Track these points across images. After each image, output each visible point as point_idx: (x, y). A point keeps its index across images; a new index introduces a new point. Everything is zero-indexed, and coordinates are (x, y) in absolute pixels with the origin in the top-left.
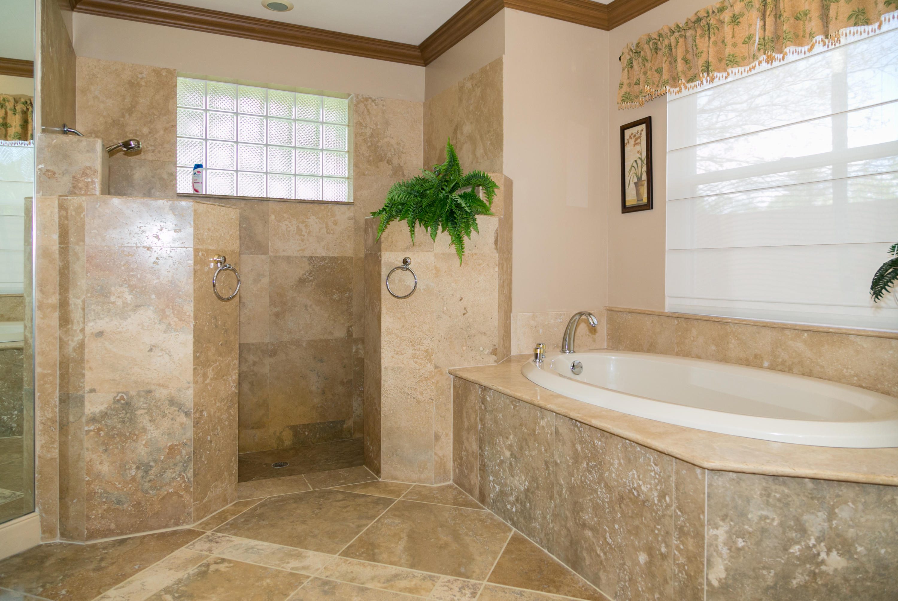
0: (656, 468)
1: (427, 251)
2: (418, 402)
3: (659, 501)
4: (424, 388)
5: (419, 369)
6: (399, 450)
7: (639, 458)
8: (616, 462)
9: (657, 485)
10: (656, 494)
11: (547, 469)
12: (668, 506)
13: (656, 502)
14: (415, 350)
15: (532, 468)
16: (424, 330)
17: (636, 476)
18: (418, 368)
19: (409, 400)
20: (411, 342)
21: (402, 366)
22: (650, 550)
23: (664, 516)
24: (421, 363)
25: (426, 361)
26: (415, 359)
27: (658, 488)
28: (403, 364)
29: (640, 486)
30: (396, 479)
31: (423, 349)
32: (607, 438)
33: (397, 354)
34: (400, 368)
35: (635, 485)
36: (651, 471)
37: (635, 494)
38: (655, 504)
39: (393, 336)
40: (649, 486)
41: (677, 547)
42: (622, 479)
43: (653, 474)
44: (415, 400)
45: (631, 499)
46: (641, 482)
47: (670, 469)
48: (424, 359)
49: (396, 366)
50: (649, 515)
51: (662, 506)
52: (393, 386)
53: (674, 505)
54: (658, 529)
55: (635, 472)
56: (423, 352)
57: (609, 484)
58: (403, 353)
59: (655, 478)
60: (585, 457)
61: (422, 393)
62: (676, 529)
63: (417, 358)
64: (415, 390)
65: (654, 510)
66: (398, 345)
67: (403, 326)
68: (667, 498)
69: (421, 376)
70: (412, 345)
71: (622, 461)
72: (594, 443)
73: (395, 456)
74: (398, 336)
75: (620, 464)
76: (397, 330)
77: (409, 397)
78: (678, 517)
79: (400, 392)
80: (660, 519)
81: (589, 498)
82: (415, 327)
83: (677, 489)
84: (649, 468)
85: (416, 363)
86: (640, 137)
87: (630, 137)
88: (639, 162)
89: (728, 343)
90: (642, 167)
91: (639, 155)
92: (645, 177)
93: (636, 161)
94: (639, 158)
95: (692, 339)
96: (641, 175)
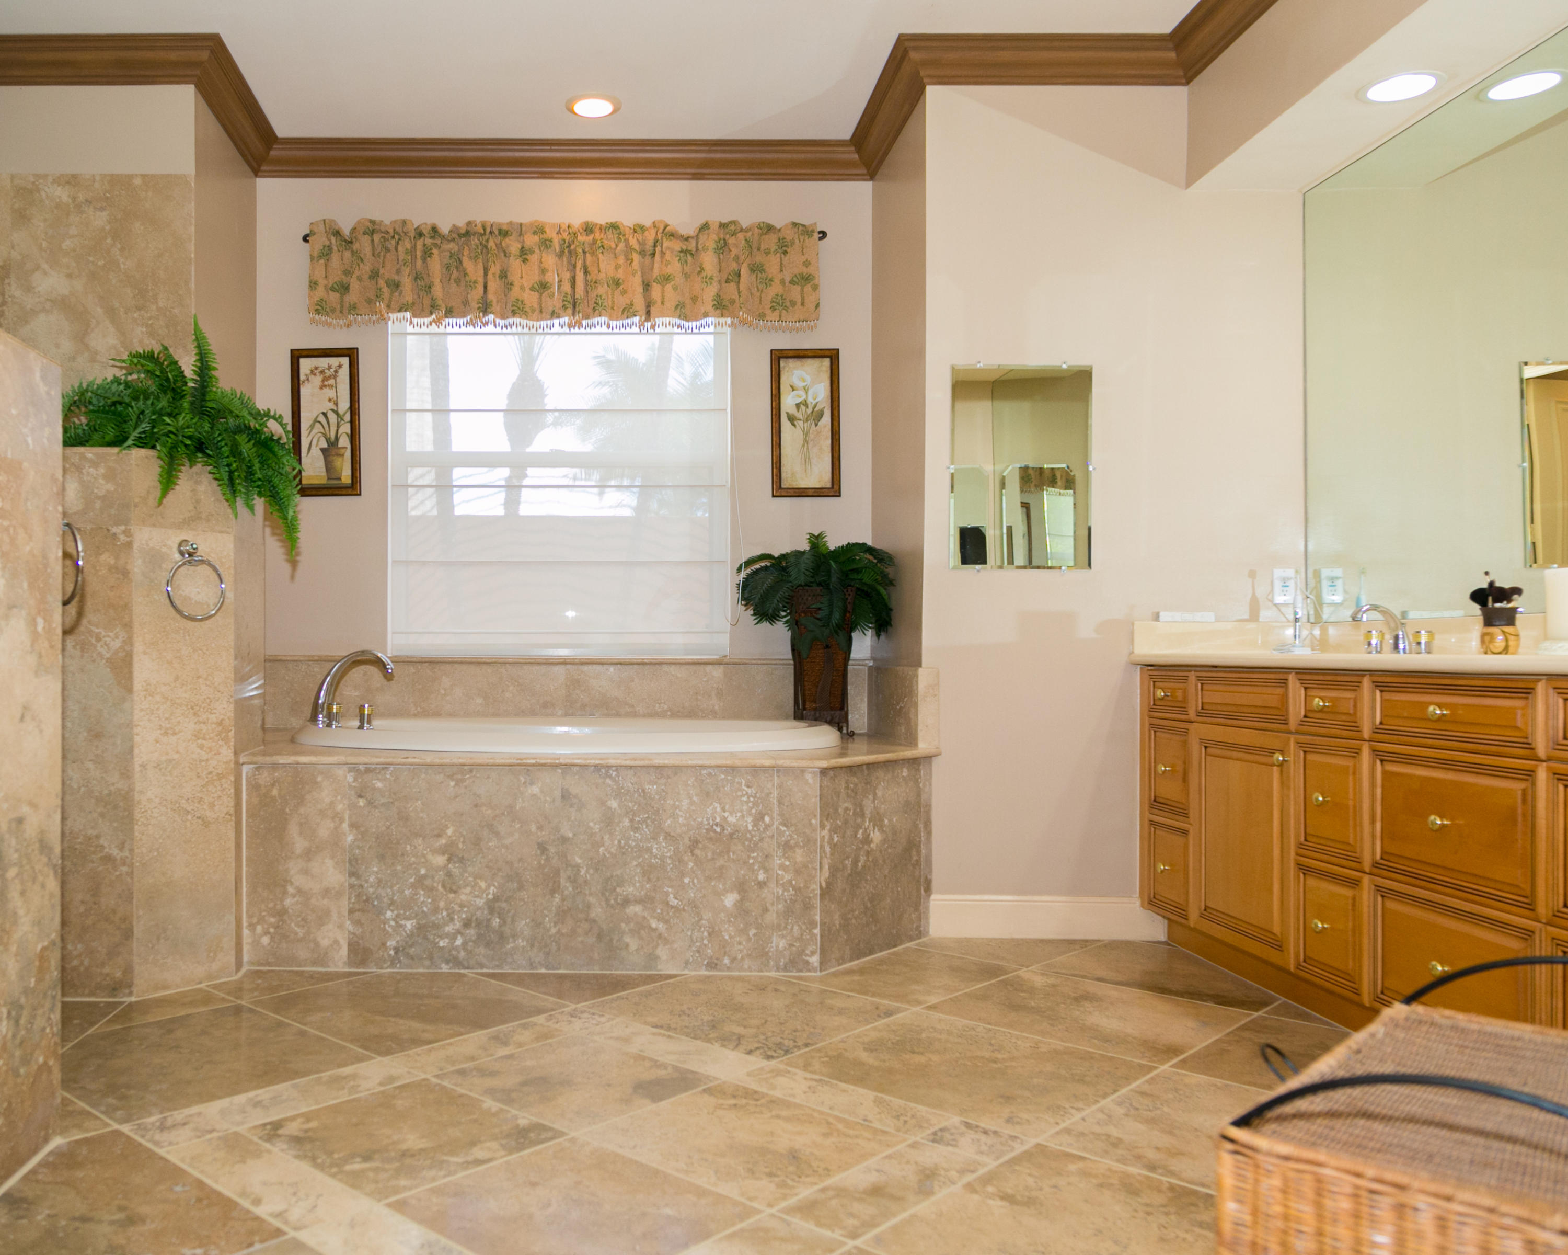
0: (749, 791)
1: (221, 532)
2: (206, 823)
3: (755, 825)
4: (216, 795)
5: (207, 760)
6: (170, 927)
7: (724, 787)
8: (685, 803)
9: (752, 808)
10: (749, 819)
11: (542, 853)
12: (767, 827)
13: (750, 828)
14: (200, 723)
15: (507, 862)
16: (216, 684)
17: (718, 809)
18: (205, 756)
19: (188, 824)
20: (192, 708)
21: (176, 756)
22: (741, 887)
23: (761, 840)
24: (210, 749)
25: (220, 743)
26: (200, 741)
27: (754, 811)
28: (177, 752)
29: (725, 819)
30: (165, 987)
31: (215, 720)
32: (669, 777)
33: (166, 734)
34: (170, 761)
35: (718, 820)
36: (743, 796)
37: (718, 830)
38: (749, 832)
39: (158, 698)
40: (739, 814)
41: (782, 867)
42: (694, 820)
43: (745, 799)
44: (200, 821)
45: (711, 839)
46: (726, 814)
47: (769, 785)
48: (216, 738)
49: (164, 758)
50: (740, 847)
51: (759, 830)
52: (157, 800)
53: (776, 823)
54: (753, 858)
55: (717, 805)
56: (214, 726)
57: (672, 834)
58: (177, 730)
59: (747, 802)
60: (627, 813)
61: (212, 806)
62: (779, 847)
63: (204, 739)
64: (199, 802)
65: (747, 839)
66: (166, 715)
67: (177, 678)
68: (767, 819)
69: (211, 773)
70: (195, 714)
71: (695, 799)
72: (643, 791)
73: (162, 941)
74: (167, 699)
75: (692, 803)
76: (165, 685)
77: (189, 817)
78: (781, 834)
79: (172, 809)
80: (756, 845)
81: (635, 863)
82: (199, 677)
83: (780, 803)
84: (739, 793)
85: (201, 747)
86: (335, 376)
87: (312, 372)
88: (333, 417)
89: (503, 691)
90: (338, 427)
91: (331, 405)
92: (344, 442)
93: (325, 414)
94: (332, 410)
95: (443, 692)
96: (337, 439)
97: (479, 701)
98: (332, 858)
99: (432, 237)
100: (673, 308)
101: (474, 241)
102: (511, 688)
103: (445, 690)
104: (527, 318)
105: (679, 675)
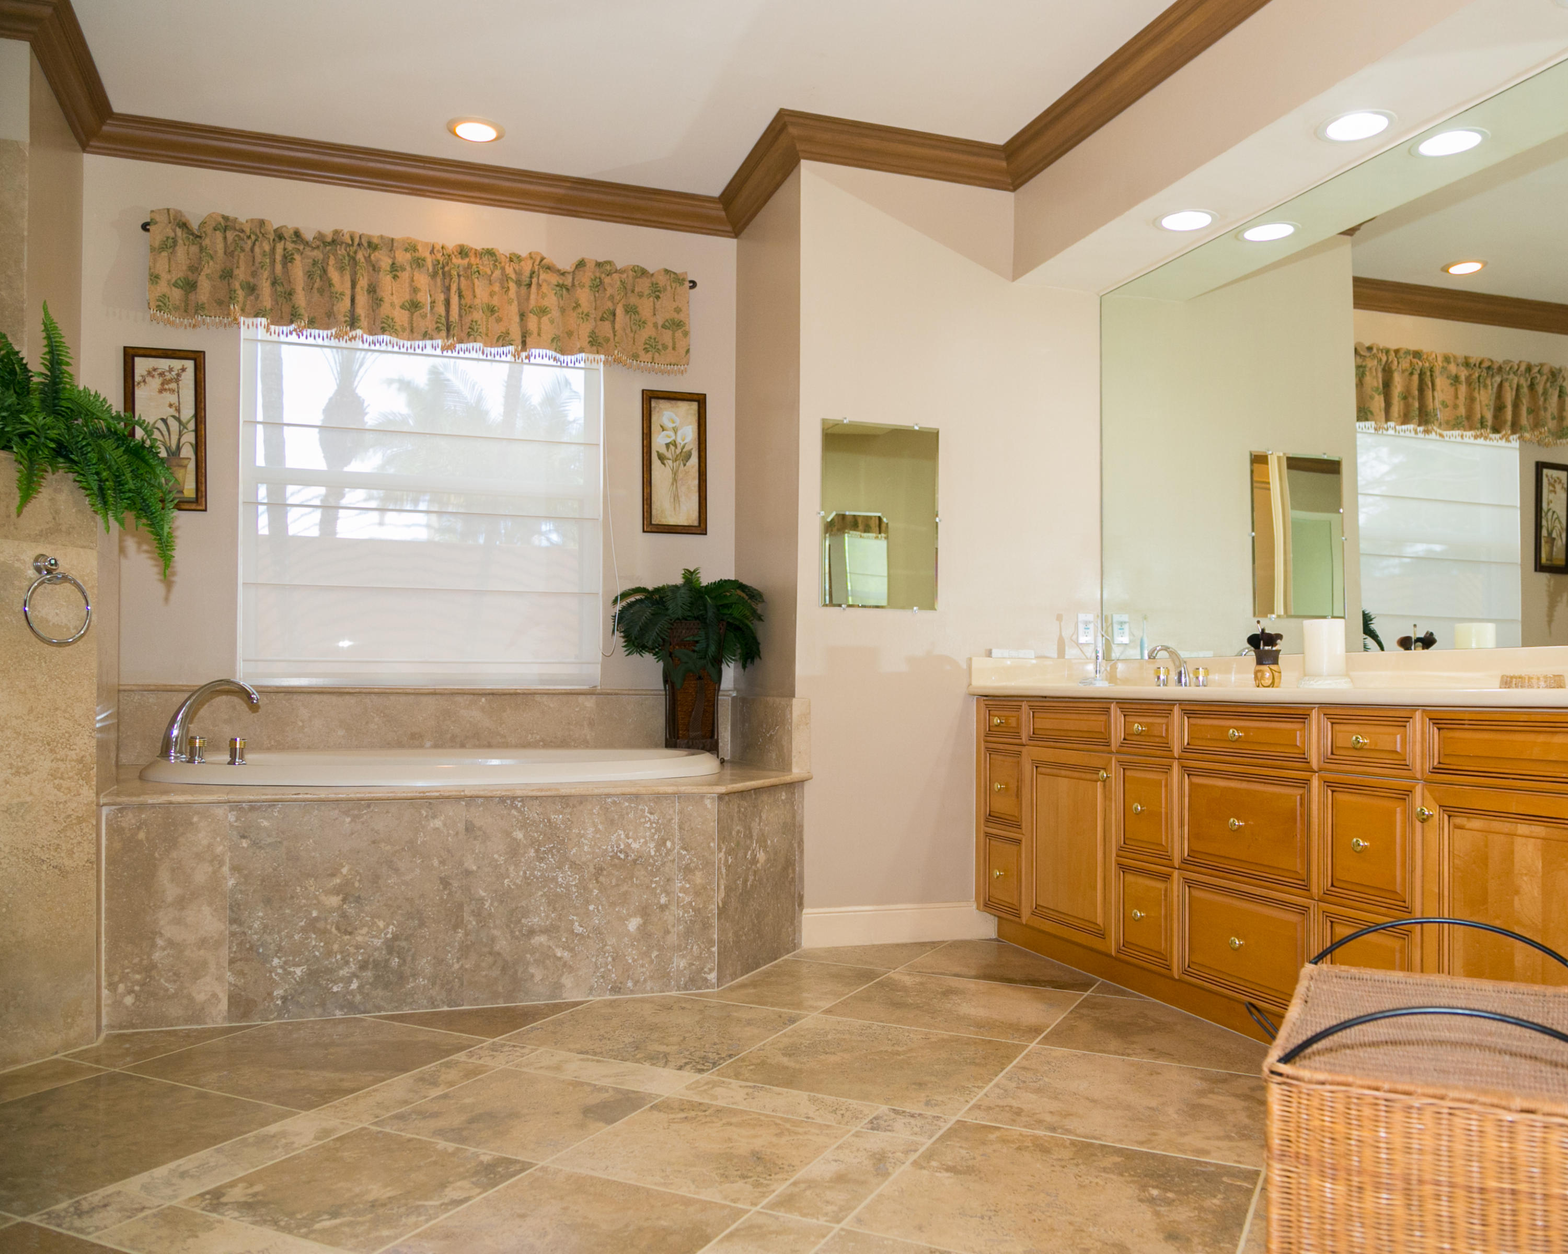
0: (652, 817)
1: (83, 547)
2: (63, 872)
3: (658, 850)
4: (75, 841)
5: (65, 802)
6: (22, 992)
7: (627, 814)
8: (591, 830)
9: (654, 834)
10: (652, 845)
11: (445, 888)
12: (669, 852)
13: (653, 853)
14: (58, 760)
15: (407, 899)
16: (77, 716)
17: (623, 836)
18: (62, 797)
19: (43, 874)
20: (49, 745)
21: (29, 799)
22: (644, 911)
23: (663, 864)
24: (69, 789)
25: (81, 782)
26: (56, 782)
27: (656, 837)
28: (31, 794)
29: (629, 845)
30: (15, 1062)
31: (74, 757)
32: (574, 806)
33: (18, 773)
34: (22, 804)
35: (622, 847)
36: (646, 822)
37: (622, 856)
38: (652, 857)
39: (8, 733)
40: (642, 840)
41: (683, 890)
42: (600, 848)
43: (648, 825)
44: (57, 871)
45: (615, 866)
46: (630, 841)
47: (671, 812)
48: (76, 777)
49: (15, 801)
50: (643, 872)
51: (661, 855)
52: (7, 849)
53: (677, 847)
54: (656, 882)
55: (621, 832)
56: (73, 764)
57: (577, 862)
58: (30, 769)
59: (650, 829)
60: (533, 843)
61: (71, 853)
62: (680, 871)
63: (62, 778)
64: (56, 850)
65: (650, 864)
66: (18, 752)
67: (31, 710)
68: (669, 844)
69: (70, 816)
70: (51, 751)
71: (600, 827)
72: (549, 821)
73: (12, 1009)
74: (19, 734)
75: (597, 831)
76: (17, 718)
77: (44, 867)
78: (682, 857)
79: (24, 859)
80: (658, 870)
81: (540, 893)
82: (57, 709)
83: (680, 828)
84: (643, 820)
85: (59, 787)
86: (177, 379)
87: (149, 373)
88: (174, 425)
89: (367, 723)
90: (180, 435)
91: (172, 411)
92: (187, 452)
93: (164, 421)
94: (174, 417)
95: (300, 724)
96: (179, 448)
97: (341, 733)
98: (210, 904)
99: (293, 242)
100: (550, 341)
101: (341, 251)
102: (376, 720)
103: (302, 721)
104: (397, 337)
105: (552, 705)
